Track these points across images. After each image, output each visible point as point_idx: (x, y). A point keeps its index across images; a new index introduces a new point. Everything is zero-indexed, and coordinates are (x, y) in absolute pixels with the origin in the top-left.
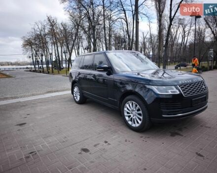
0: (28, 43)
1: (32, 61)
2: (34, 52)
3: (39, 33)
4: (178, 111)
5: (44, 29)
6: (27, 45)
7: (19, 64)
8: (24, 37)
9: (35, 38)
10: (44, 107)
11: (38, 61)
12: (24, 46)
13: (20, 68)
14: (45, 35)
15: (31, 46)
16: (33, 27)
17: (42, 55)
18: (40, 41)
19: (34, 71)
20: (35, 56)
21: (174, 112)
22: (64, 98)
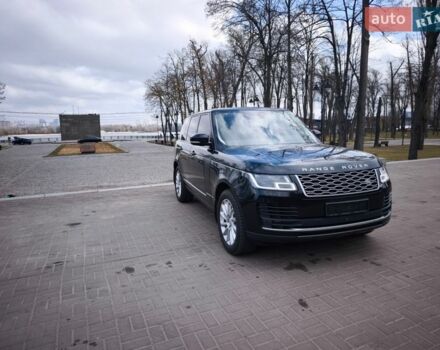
0: (156, 92)
1: (160, 124)
2: (165, 107)
3: (173, 72)
4: (295, 222)
5: (182, 64)
6: (153, 94)
7: (143, 130)
8: (149, 81)
9: (167, 82)
10: (125, 203)
11: (170, 125)
12: (149, 96)
13: (143, 137)
14: (184, 75)
15: (159, 96)
16: (164, 61)
17: (177, 114)
18: (174, 87)
19: (162, 143)
20: (166, 115)
21: (286, 223)
22: (166, 192)
